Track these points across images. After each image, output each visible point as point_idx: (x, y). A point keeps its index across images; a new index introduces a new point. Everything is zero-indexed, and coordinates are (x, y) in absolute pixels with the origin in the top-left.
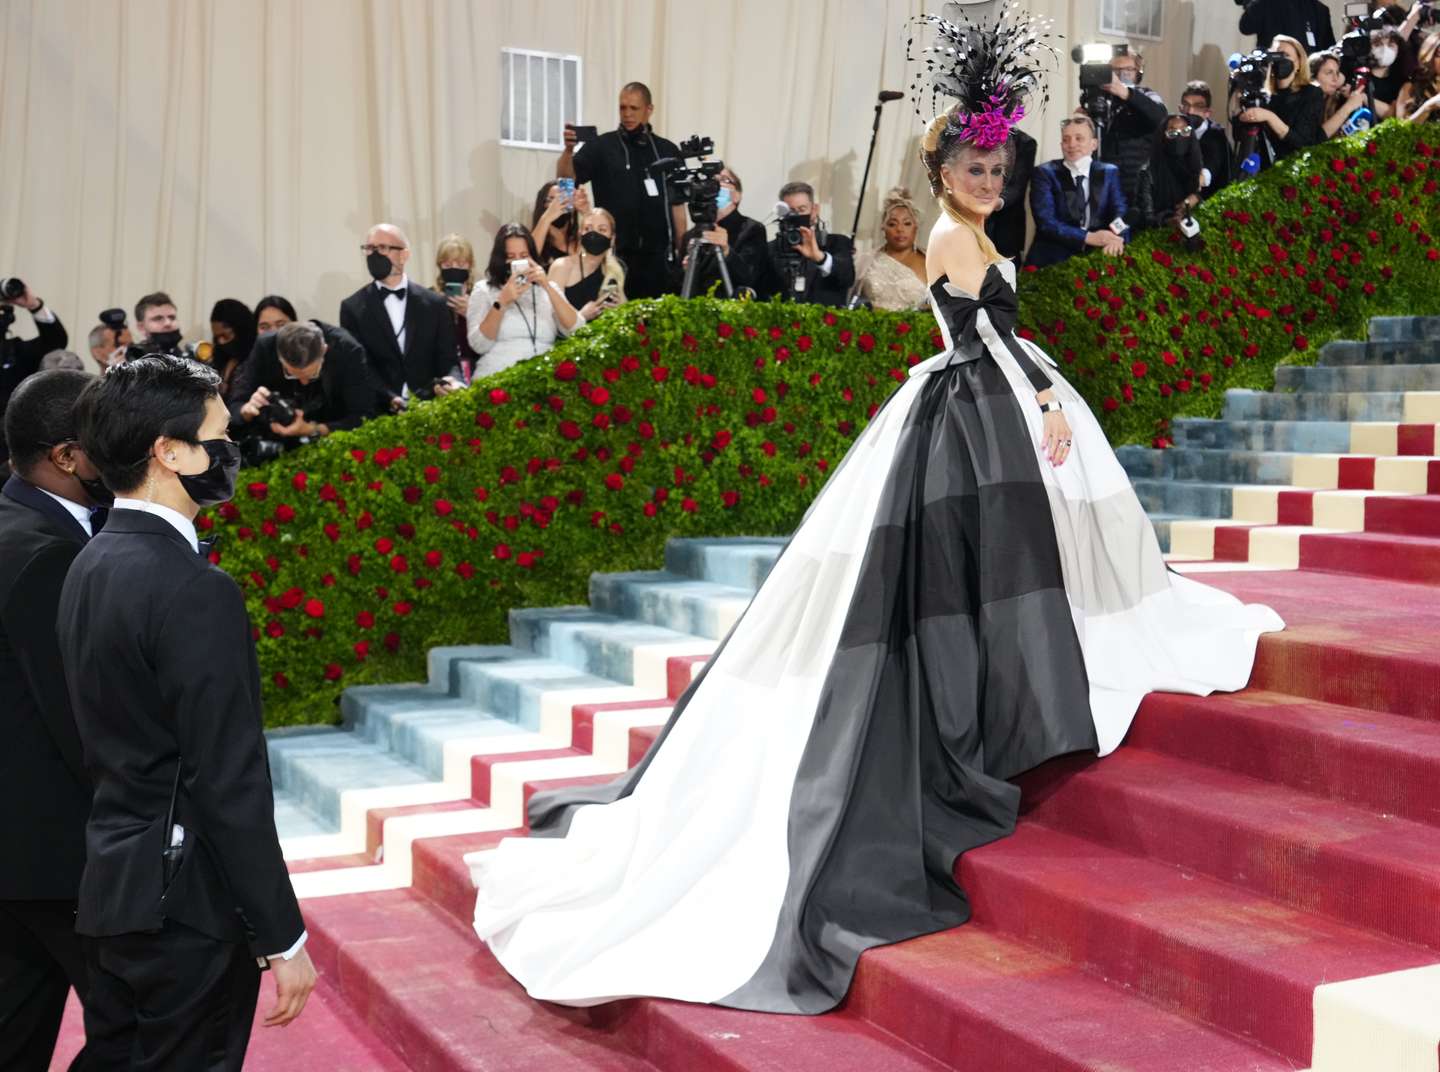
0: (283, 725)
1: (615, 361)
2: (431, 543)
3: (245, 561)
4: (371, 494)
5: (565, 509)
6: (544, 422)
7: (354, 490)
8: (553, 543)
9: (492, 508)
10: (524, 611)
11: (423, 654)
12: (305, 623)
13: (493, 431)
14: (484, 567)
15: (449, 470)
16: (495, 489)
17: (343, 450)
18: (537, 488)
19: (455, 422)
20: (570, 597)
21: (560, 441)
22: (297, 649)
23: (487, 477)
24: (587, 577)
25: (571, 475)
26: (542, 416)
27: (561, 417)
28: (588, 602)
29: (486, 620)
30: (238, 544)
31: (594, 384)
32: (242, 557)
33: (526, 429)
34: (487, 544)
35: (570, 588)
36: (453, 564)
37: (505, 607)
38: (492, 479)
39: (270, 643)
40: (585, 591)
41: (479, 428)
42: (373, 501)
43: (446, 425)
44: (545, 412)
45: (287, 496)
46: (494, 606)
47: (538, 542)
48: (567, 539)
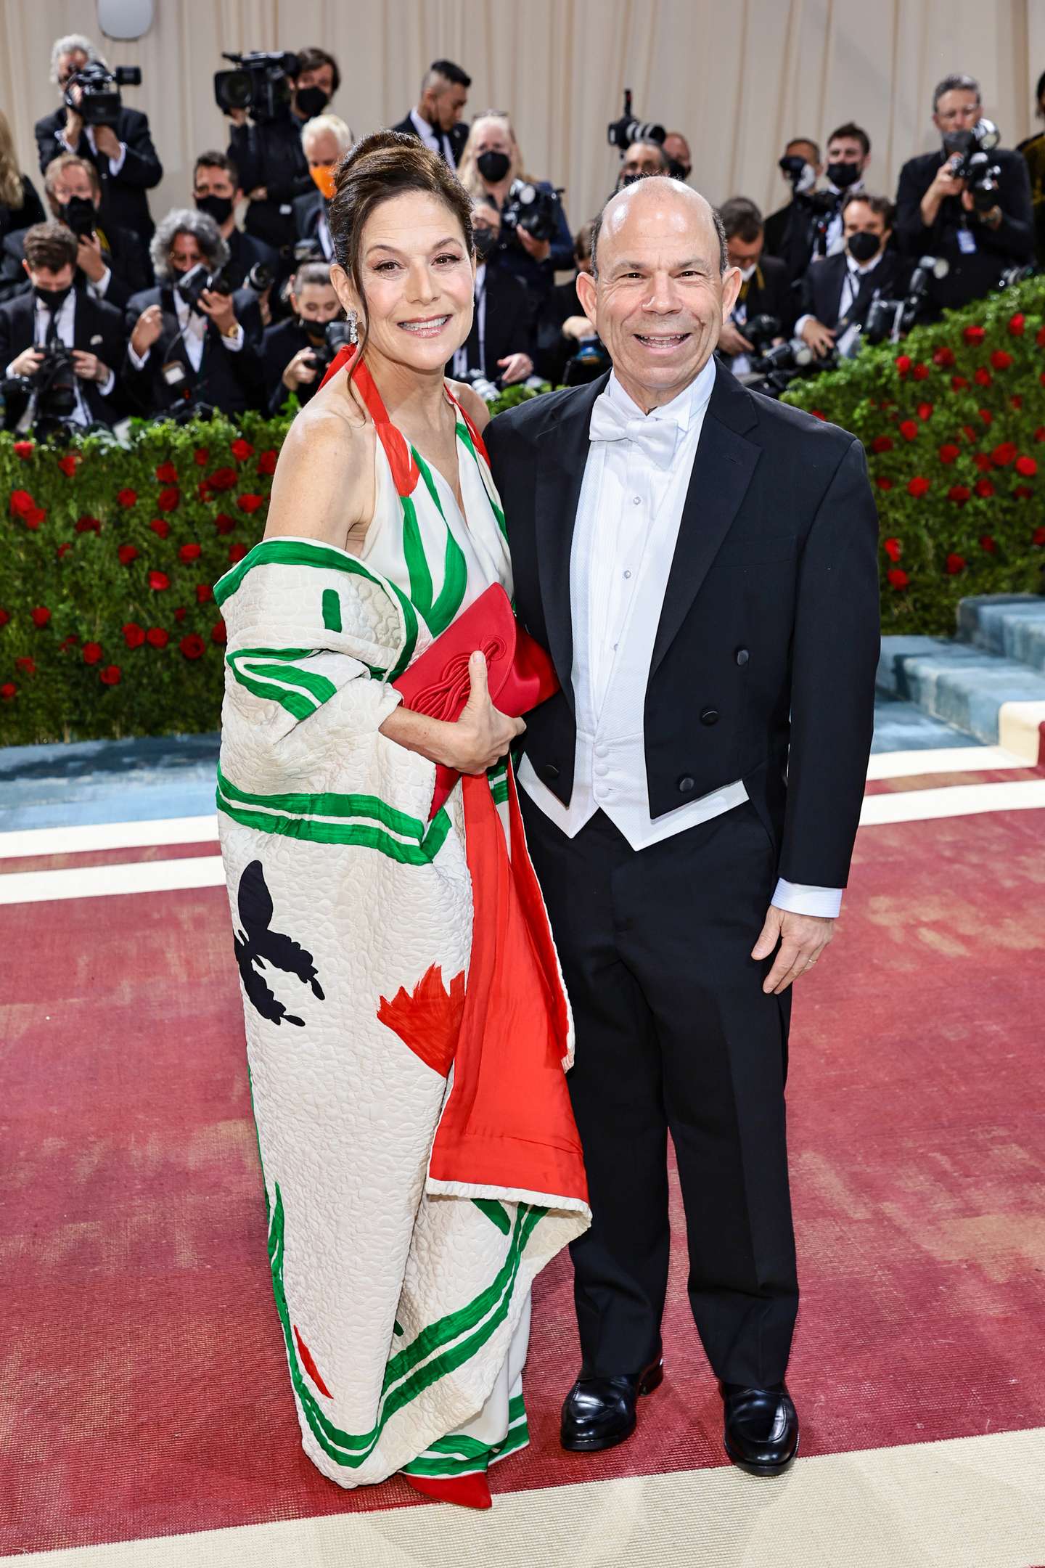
0: (988, 592)
3: (958, 414)
12: (1016, 481)
22: (1005, 511)
30: (951, 395)
32: (955, 409)
39: (981, 503)
45: (1002, 343)
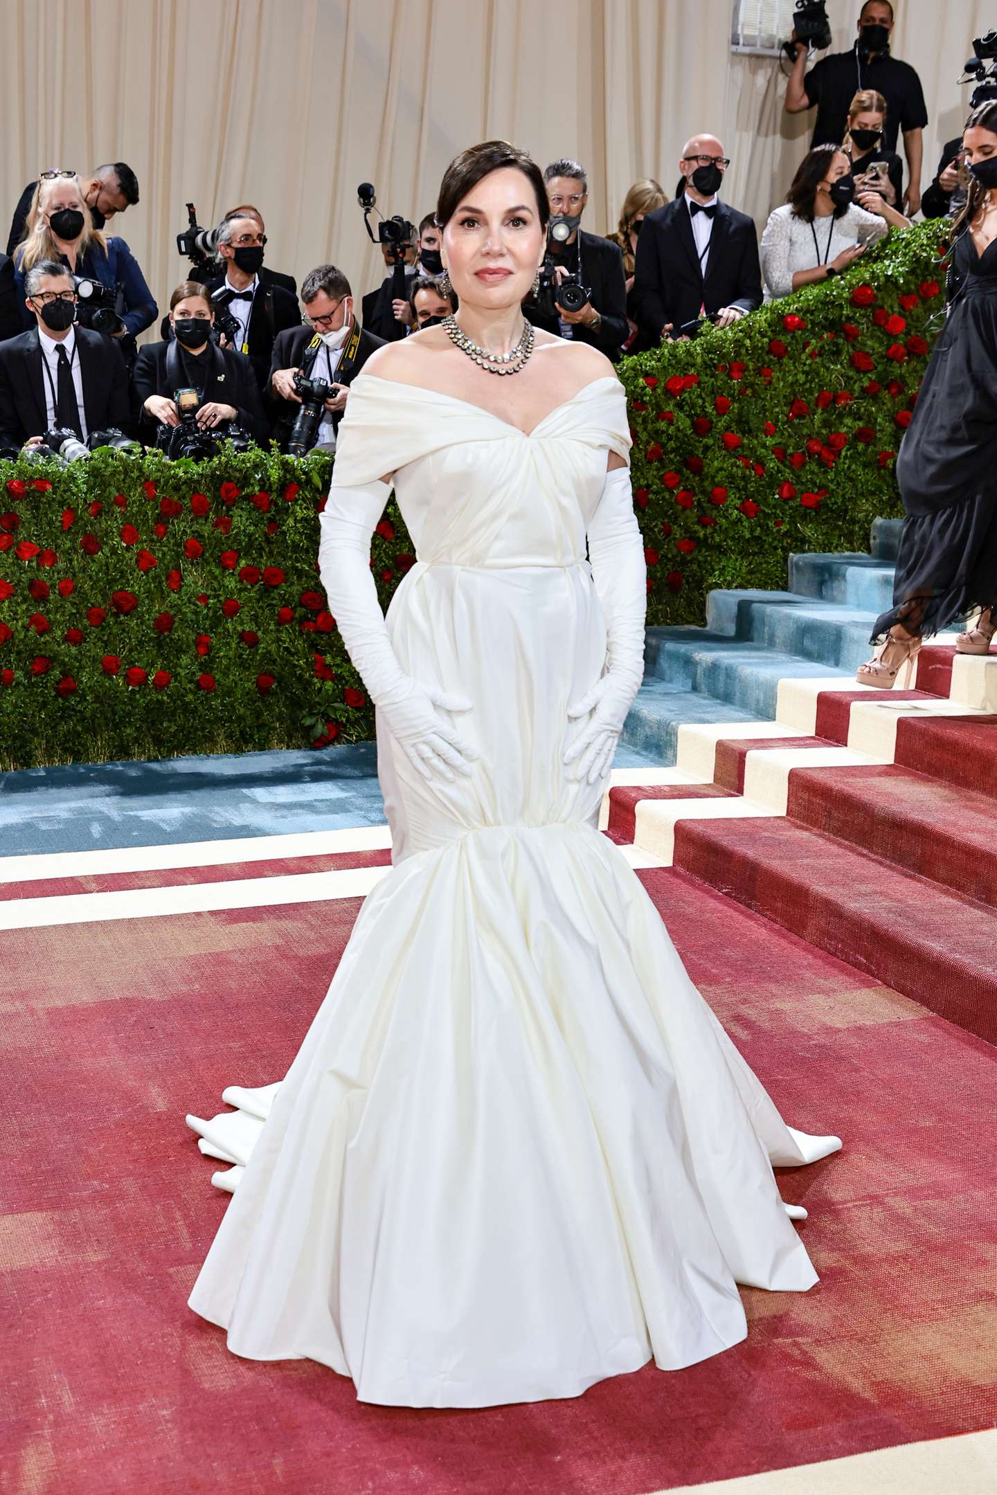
1: (913, 287)
2: (717, 479)
4: (662, 425)
5: (853, 447)
6: (838, 353)
7: (645, 421)
8: (838, 484)
9: (780, 443)
10: (805, 555)
11: (702, 595)
13: (785, 360)
14: (768, 506)
15: (739, 401)
16: (784, 424)
17: (636, 377)
18: (826, 423)
19: (747, 350)
20: (851, 543)
21: (851, 373)
23: (777, 410)
24: (871, 521)
25: (862, 409)
26: (836, 344)
27: (853, 346)
28: (869, 550)
29: (766, 562)
31: (890, 311)
33: (818, 360)
34: (773, 483)
35: (852, 533)
36: (738, 503)
37: (786, 550)
38: (781, 412)
40: (866, 537)
41: (772, 357)
42: (663, 432)
43: (738, 354)
44: (841, 341)
46: (776, 548)
47: (824, 481)
48: (851, 480)
